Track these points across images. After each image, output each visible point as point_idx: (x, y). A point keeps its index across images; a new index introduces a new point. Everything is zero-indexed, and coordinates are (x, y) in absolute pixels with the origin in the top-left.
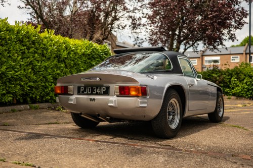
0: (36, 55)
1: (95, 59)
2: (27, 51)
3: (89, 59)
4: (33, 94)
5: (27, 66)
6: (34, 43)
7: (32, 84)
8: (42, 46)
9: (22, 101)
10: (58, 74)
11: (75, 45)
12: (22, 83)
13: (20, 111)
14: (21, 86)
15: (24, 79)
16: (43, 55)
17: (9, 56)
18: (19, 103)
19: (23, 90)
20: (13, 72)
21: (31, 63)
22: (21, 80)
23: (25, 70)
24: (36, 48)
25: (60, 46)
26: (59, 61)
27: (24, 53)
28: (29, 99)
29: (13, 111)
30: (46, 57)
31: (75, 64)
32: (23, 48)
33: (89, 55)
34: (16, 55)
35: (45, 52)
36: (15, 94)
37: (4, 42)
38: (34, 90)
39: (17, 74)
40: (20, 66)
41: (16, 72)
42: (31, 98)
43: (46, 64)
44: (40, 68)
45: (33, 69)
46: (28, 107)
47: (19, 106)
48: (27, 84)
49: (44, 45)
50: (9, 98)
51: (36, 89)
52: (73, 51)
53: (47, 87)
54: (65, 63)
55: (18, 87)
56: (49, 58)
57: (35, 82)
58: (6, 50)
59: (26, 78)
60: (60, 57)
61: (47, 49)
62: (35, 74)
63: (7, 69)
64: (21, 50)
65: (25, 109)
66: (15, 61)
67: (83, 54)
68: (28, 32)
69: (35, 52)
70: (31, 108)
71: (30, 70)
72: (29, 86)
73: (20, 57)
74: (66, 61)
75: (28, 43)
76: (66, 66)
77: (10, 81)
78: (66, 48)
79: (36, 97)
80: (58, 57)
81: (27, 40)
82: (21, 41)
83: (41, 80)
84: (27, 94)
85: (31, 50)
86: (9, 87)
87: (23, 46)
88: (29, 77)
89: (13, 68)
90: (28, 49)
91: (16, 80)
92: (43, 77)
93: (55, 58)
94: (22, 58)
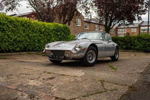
0: (30, 31)
1: (59, 31)
2: (26, 29)
3: (56, 32)
4: (29, 48)
5: (26, 36)
6: (29, 26)
7: (28, 43)
8: (32, 27)
9: (24, 50)
10: (40, 39)
11: (49, 25)
12: (24, 43)
13: (23, 54)
14: (23, 44)
15: (24, 41)
16: (33, 31)
17: (18, 32)
18: (23, 51)
19: (24, 46)
20: (20, 38)
21: (27, 34)
22: (23, 42)
23: (25, 37)
24: (30, 28)
25: (41, 26)
26: (41, 33)
27: (24, 30)
28: (27, 50)
29: (20, 54)
30: (34, 31)
31: (49, 34)
32: (24, 28)
33: (56, 30)
34: (21, 31)
35: (34, 29)
36: (21, 48)
37: (16, 26)
38: (29, 46)
39: (21, 39)
40: (23, 36)
41: (21, 38)
42: (28, 49)
43: (34, 35)
44: (32, 36)
45: (28, 37)
46: (27, 53)
47: (22, 53)
48: (26, 43)
49: (34, 26)
50: (18, 49)
51: (30, 45)
52: (47, 28)
53: (35, 45)
54: (44, 34)
55: (22, 45)
56: (36, 32)
57: (29, 42)
58: (17, 30)
59: (26, 41)
60: (41, 32)
61: (35, 28)
62: (29, 39)
63: (17, 37)
64: (23, 29)
65: (25, 54)
66: (20, 34)
67: (53, 30)
68: (26, 22)
69: (30, 30)
70: (28, 53)
71: (27, 38)
72: (27, 44)
73: (22, 32)
74: (44, 33)
75: (26, 26)
76: (44, 35)
77: (18, 42)
78: (45, 27)
79: (30, 49)
80: (40, 31)
81: (26, 25)
82: (23, 25)
83: (32, 41)
84: (26, 48)
85: (28, 29)
86: (18, 45)
87: (24, 27)
88: (27, 40)
89: (20, 37)
90: (26, 28)
91: (21, 42)
92: (33, 40)
93: (39, 32)
94: (24, 33)
